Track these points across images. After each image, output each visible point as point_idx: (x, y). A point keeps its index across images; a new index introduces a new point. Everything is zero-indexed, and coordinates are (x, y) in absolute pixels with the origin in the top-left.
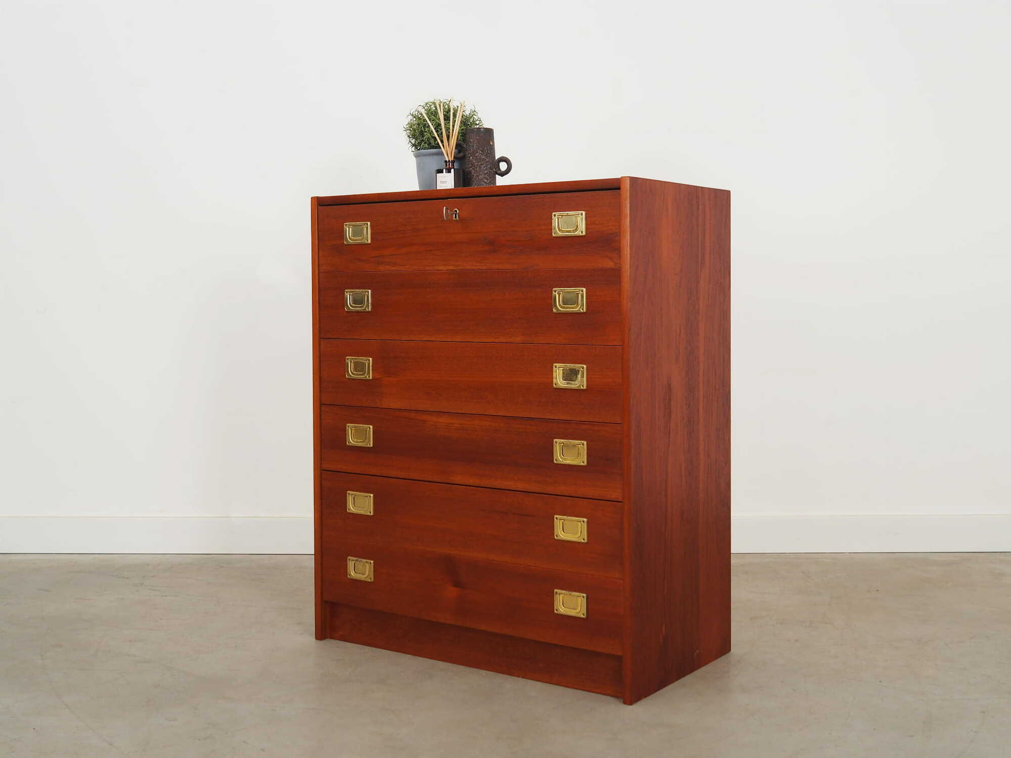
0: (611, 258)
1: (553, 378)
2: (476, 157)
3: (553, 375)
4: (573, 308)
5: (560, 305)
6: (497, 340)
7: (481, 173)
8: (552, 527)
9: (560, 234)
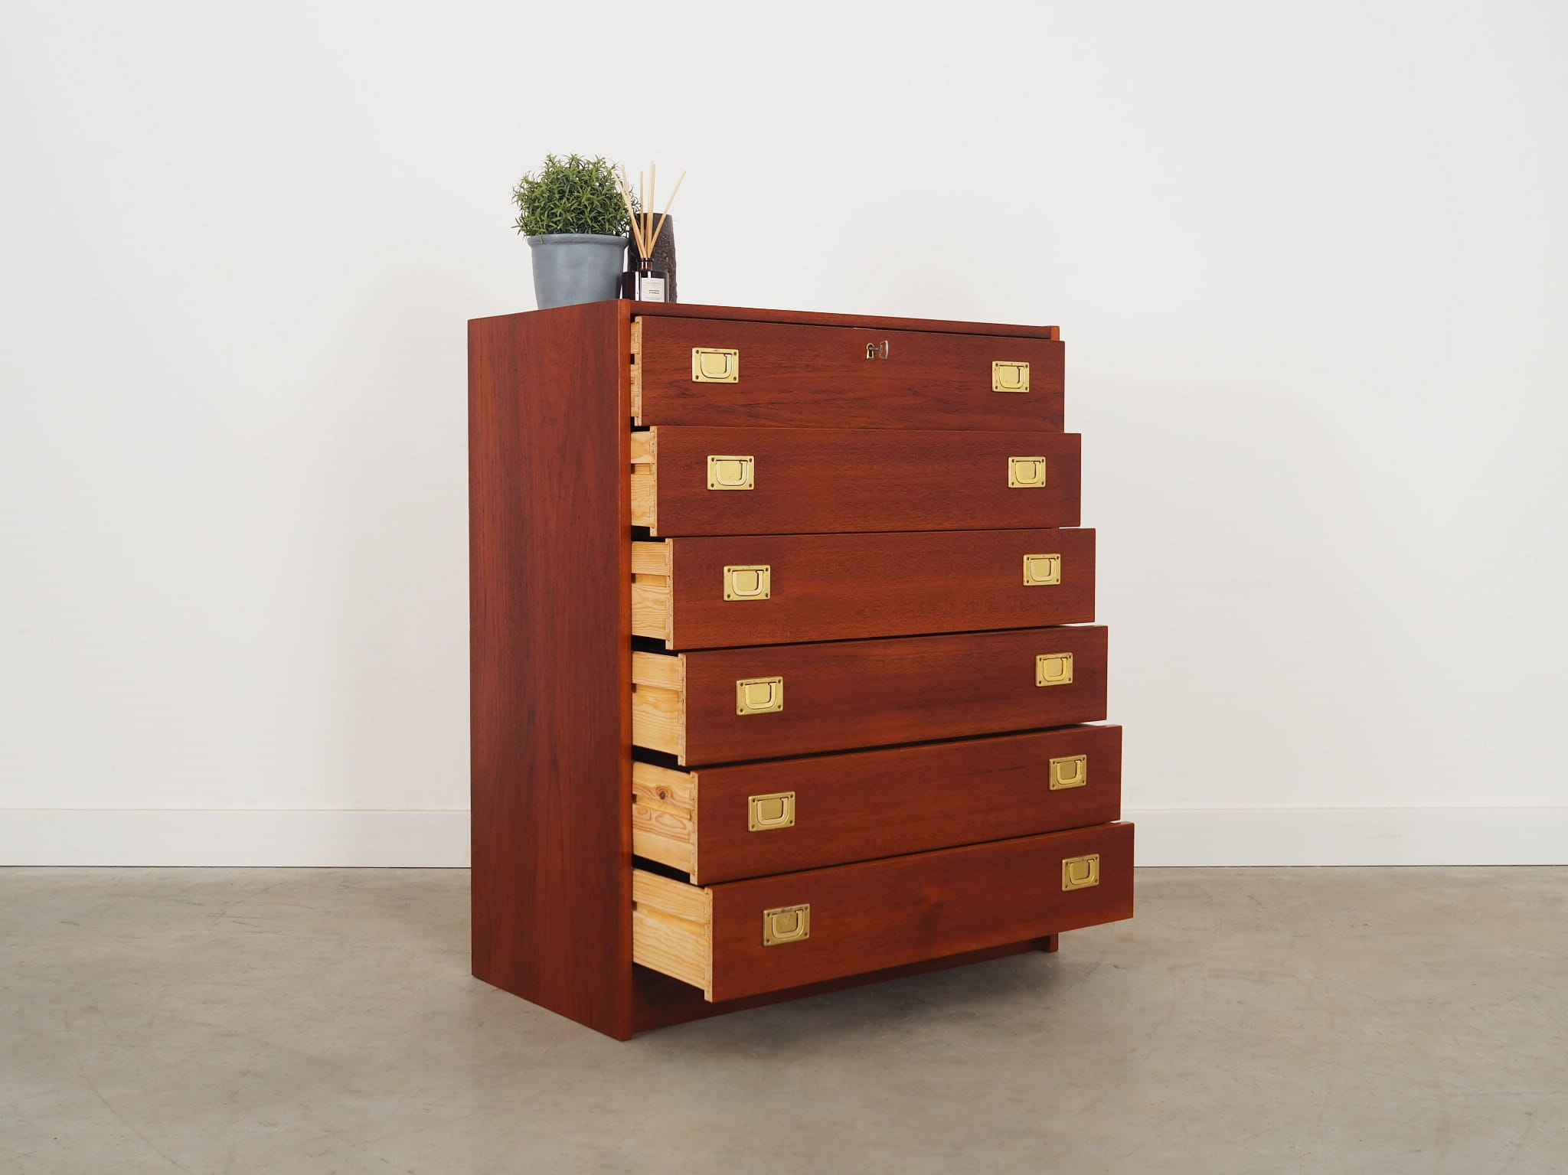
4: (1032, 484)
9: (1002, 389)
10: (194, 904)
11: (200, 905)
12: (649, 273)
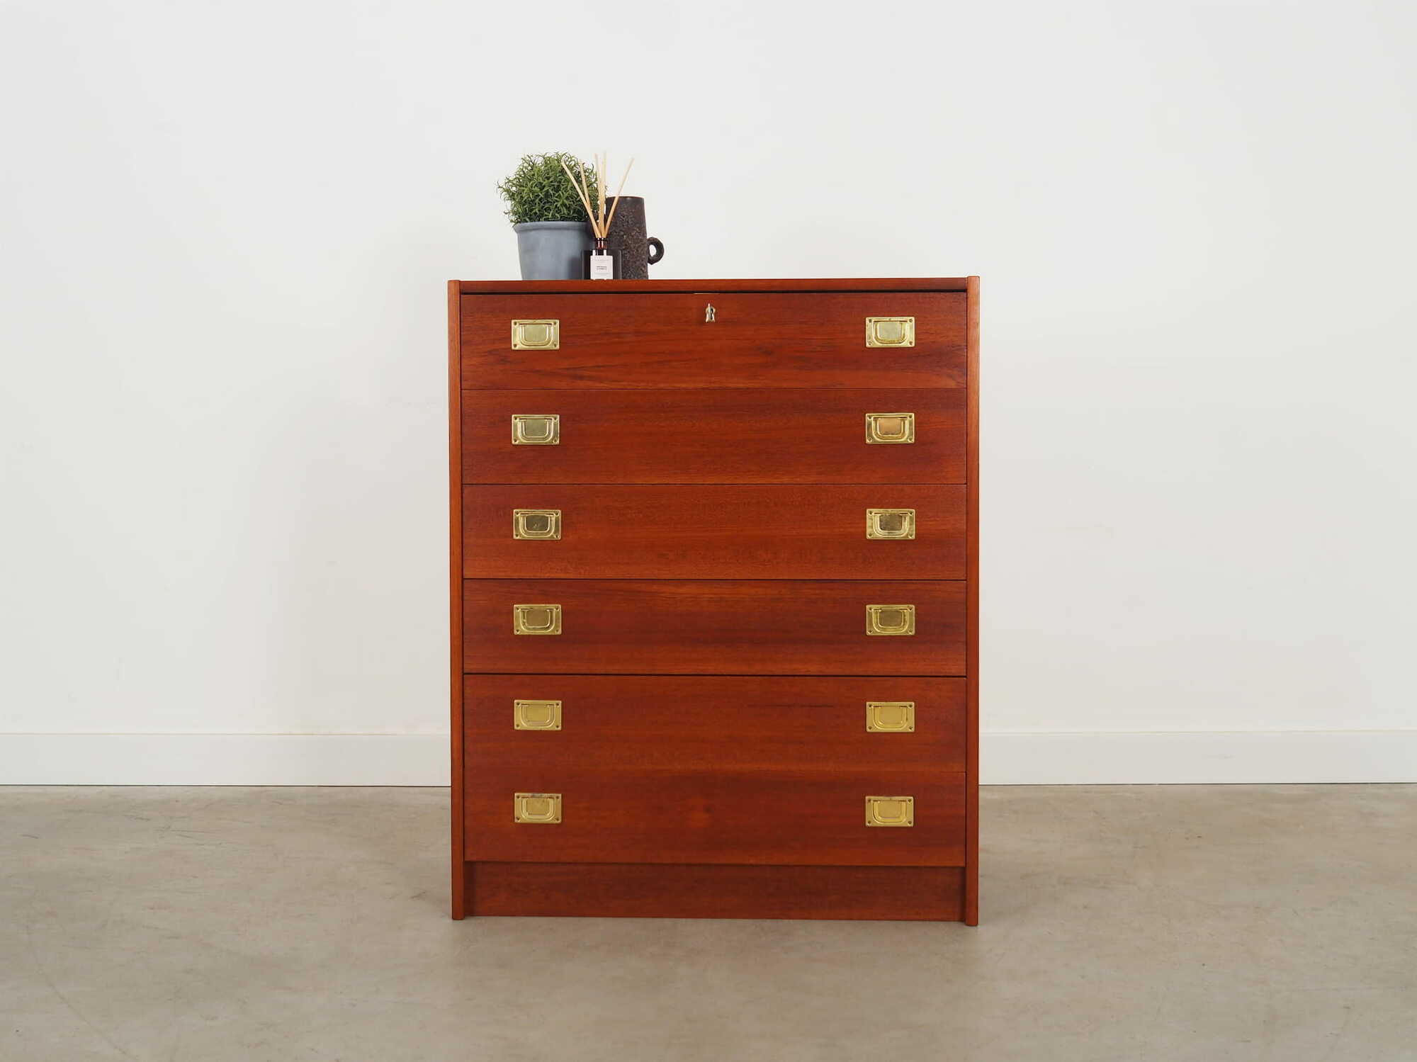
0: (950, 376)
1: (865, 527)
2: (633, 236)
3: (865, 523)
4: (897, 438)
5: (877, 434)
6: (775, 481)
7: (638, 258)
8: (864, 718)
9: (878, 345)
10: (142, 819)
11: (148, 820)
12: (605, 251)
